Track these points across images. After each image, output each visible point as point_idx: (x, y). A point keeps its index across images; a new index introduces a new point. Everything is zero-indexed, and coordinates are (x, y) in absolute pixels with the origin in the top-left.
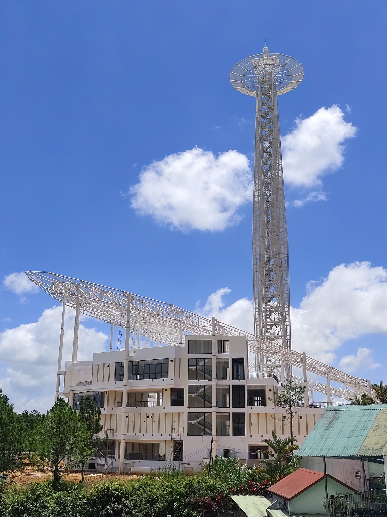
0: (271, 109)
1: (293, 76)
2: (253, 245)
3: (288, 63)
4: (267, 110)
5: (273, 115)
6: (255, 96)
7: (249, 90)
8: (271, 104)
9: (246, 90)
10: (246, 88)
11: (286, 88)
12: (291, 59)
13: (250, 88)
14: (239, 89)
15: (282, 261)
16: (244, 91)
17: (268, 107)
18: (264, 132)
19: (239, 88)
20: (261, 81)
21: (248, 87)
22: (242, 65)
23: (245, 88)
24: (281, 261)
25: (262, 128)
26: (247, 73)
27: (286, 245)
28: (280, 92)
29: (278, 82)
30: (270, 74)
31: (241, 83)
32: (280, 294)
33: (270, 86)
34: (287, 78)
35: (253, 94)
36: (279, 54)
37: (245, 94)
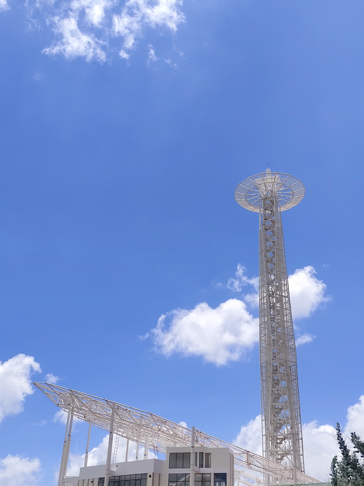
1: (294, 192)
2: (260, 353)
3: (286, 180)
5: (276, 227)
14: (246, 207)
15: (291, 369)
18: (268, 244)
22: (244, 185)
25: (266, 240)
27: (294, 353)
31: (246, 201)
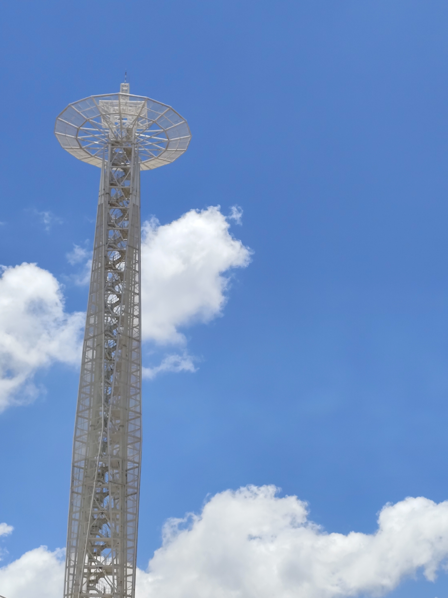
0: (127, 192)
1: (171, 141)
2: (75, 440)
3: (162, 116)
4: (120, 193)
5: (130, 203)
6: (100, 166)
7: (90, 155)
8: (127, 184)
9: (83, 153)
10: (84, 151)
11: (158, 160)
12: (169, 110)
13: (92, 151)
14: (72, 150)
15: (128, 475)
16: (80, 155)
17: (122, 189)
18: (111, 233)
19: (72, 148)
20: (112, 141)
21: (87, 148)
22: (79, 108)
23: (82, 150)
24: (126, 476)
25: (109, 225)
26: (87, 123)
27: (137, 445)
28: (145, 165)
29: (142, 147)
30: (129, 131)
31: (75, 140)
32: (119, 540)
33: (129, 152)
34: (160, 143)
35: (97, 162)
36: (148, 99)
37: (83, 160)
